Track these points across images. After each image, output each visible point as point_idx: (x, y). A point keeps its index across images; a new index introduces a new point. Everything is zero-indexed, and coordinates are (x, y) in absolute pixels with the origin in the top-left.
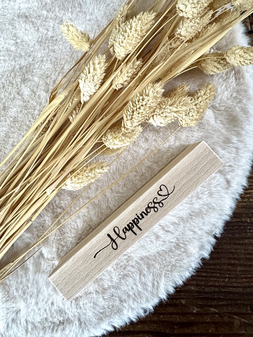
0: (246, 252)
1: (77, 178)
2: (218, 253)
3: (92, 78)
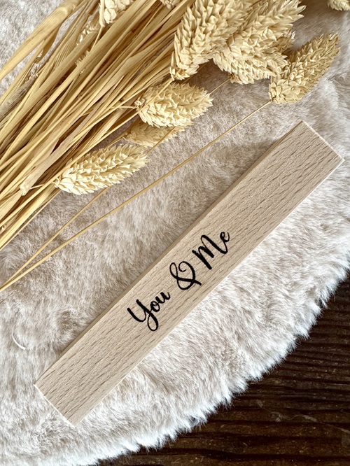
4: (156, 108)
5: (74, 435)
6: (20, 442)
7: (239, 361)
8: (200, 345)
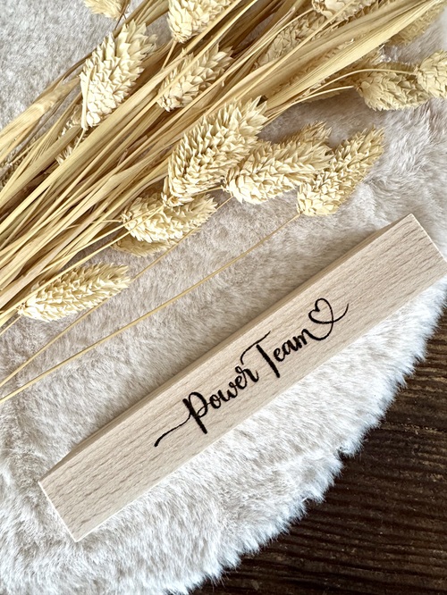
0: (403, 497)
1: (51, 292)
2: (344, 491)
3: (109, 72)
4: (145, 224)
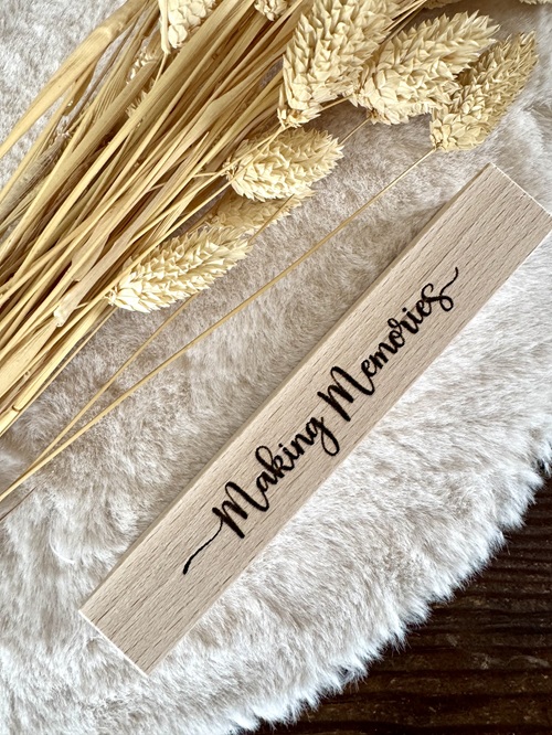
2: (548, 506)
4: (257, 171)
5: (150, 707)
6: (66, 722)
7: (413, 570)
8: (346, 546)
